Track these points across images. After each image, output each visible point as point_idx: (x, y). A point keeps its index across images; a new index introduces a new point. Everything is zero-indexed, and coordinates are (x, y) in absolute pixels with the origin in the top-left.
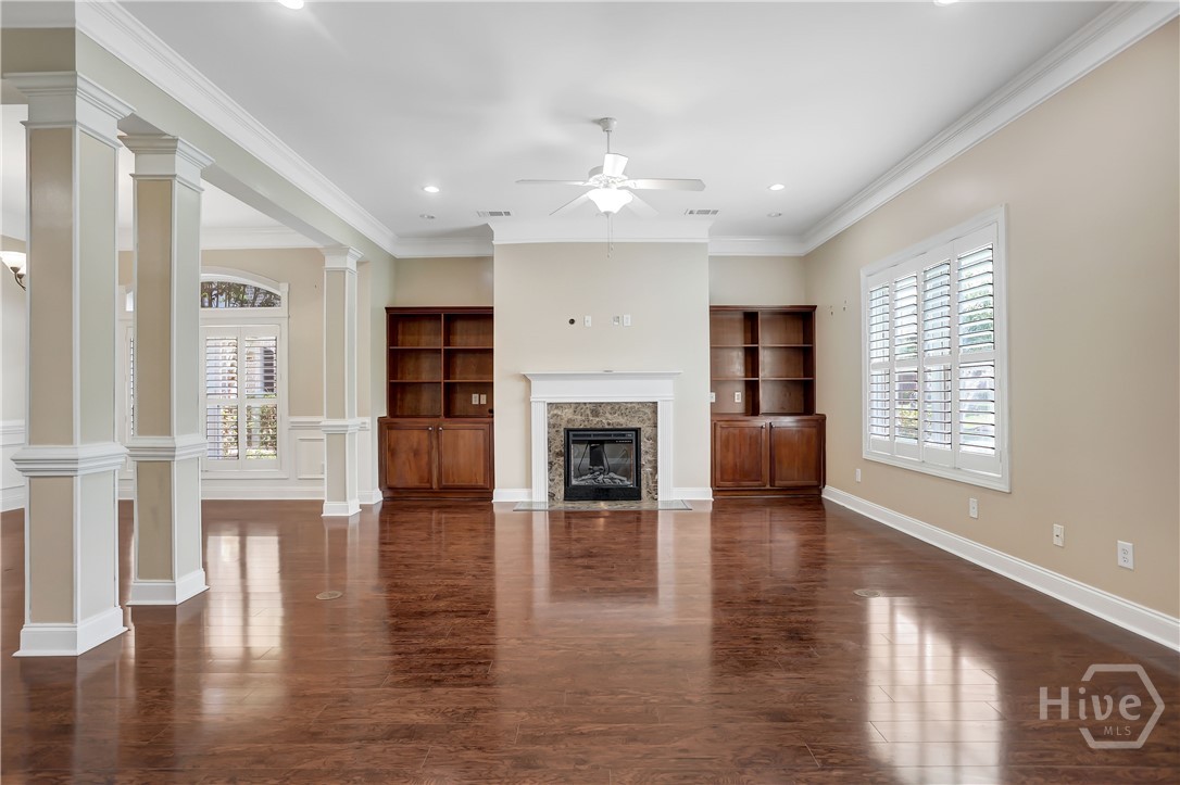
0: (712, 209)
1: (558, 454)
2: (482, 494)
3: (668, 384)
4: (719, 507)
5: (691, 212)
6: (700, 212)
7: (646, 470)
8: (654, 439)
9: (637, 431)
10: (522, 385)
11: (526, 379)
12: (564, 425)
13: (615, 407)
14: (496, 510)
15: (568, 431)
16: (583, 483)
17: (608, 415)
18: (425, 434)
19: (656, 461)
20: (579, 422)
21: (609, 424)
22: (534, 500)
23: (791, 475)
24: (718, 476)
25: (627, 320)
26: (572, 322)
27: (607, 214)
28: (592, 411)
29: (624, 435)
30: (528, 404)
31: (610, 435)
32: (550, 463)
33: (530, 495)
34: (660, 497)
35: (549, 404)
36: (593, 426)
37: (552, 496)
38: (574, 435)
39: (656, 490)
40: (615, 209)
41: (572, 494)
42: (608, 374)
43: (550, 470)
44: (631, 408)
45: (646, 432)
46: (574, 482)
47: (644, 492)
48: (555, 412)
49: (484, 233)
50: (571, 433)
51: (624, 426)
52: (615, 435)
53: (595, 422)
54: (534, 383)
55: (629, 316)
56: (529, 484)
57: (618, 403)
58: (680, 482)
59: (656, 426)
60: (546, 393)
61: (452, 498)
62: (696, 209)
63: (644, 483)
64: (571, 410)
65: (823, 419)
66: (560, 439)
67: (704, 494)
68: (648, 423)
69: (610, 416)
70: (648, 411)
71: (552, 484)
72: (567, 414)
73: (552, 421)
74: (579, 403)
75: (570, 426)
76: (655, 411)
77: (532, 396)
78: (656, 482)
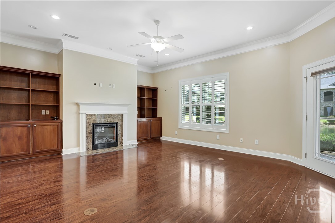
1: (90, 133)
3: (126, 108)
4: (138, 145)
5: (137, 55)
7: (119, 136)
8: (122, 126)
9: (116, 124)
10: (75, 108)
11: (77, 104)
12: (92, 122)
13: (110, 115)
14: (64, 158)
15: (93, 124)
16: (99, 143)
17: (108, 118)
19: (122, 133)
20: (98, 121)
21: (108, 121)
22: (81, 151)
23: (154, 135)
25: (114, 86)
26: (95, 84)
27: (157, 52)
28: (102, 117)
29: (112, 125)
30: (79, 114)
31: (108, 125)
32: (87, 137)
33: (79, 150)
34: (124, 144)
35: (87, 114)
36: (103, 122)
37: (88, 149)
38: (96, 126)
39: (122, 142)
41: (95, 147)
42: (108, 104)
43: (87, 139)
44: (115, 116)
45: (119, 124)
47: (119, 143)
48: (89, 117)
50: (94, 125)
51: (113, 122)
52: (109, 125)
54: (81, 106)
56: (78, 145)
57: (111, 114)
58: (129, 139)
59: (122, 122)
60: (85, 110)
62: (139, 55)
63: (119, 140)
64: (95, 117)
66: (91, 128)
67: (135, 142)
68: (120, 121)
69: (108, 119)
70: (120, 117)
71: (87, 144)
72: (93, 118)
73: (88, 121)
74: (97, 114)
75: (94, 123)
76: (122, 117)
77: (80, 111)
78: (122, 140)
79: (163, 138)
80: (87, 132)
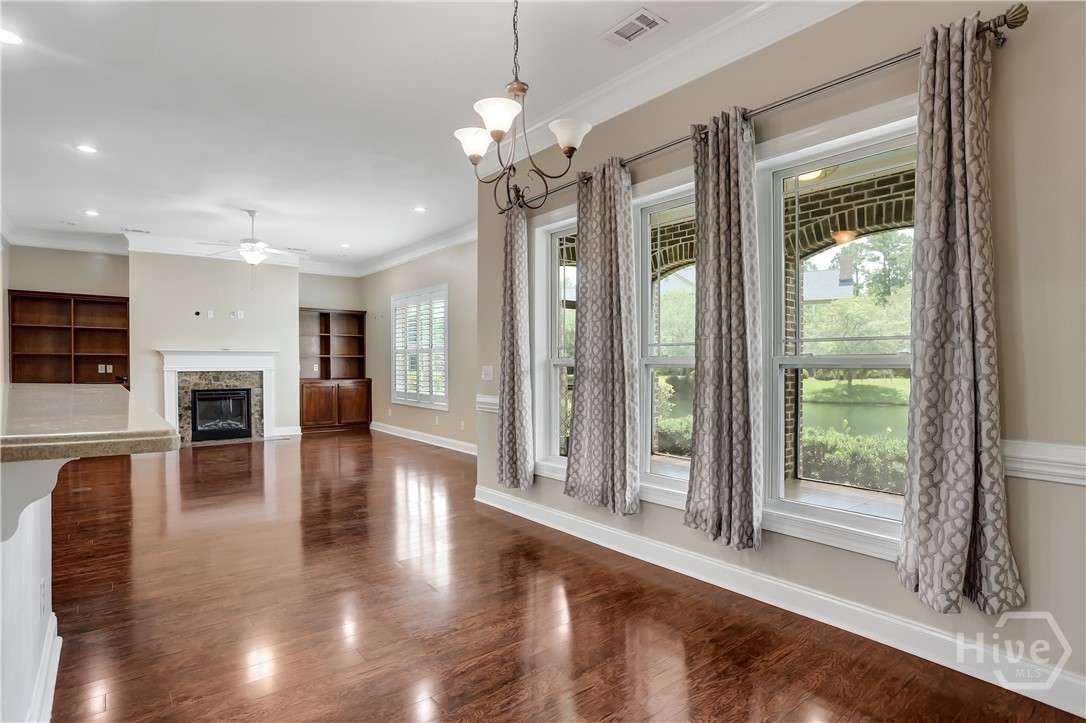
1: (187, 409)
3: (271, 358)
4: (305, 438)
7: (255, 417)
8: (261, 396)
9: (248, 391)
10: (154, 359)
11: (159, 354)
12: (191, 388)
13: (232, 374)
15: (194, 392)
16: (207, 428)
17: (226, 380)
19: (262, 411)
20: (203, 385)
21: (227, 386)
23: (351, 416)
24: (305, 418)
25: (241, 315)
26: (198, 314)
27: (252, 265)
28: (214, 378)
29: (238, 394)
30: (161, 373)
31: (227, 394)
32: (180, 416)
34: (265, 434)
35: (179, 372)
36: (214, 388)
37: (181, 439)
38: (200, 395)
39: (262, 430)
40: (256, 263)
41: (197, 436)
42: (226, 352)
43: (180, 420)
44: (244, 375)
45: (255, 391)
46: (199, 428)
47: (253, 432)
48: (185, 378)
50: (197, 393)
51: (238, 388)
52: (231, 394)
53: (216, 385)
54: (167, 358)
55: (242, 312)
57: (234, 372)
58: (279, 424)
59: (262, 387)
60: (173, 366)
62: (292, 248)
63: (253, 425)
64: (197, 377)
65: (370, 380)
66: (188, 399)
67: (296, 431)
68: (256, 385)
70: (257, 377)
71: (180, 430)
72: (195, 379)
73: (181, 385)
74: (203, 372)
75: (197, 388)
76: (261, 377)
77: (165, 366)
78: (263, 425)
79: (375, 426)
80: (179, 406)
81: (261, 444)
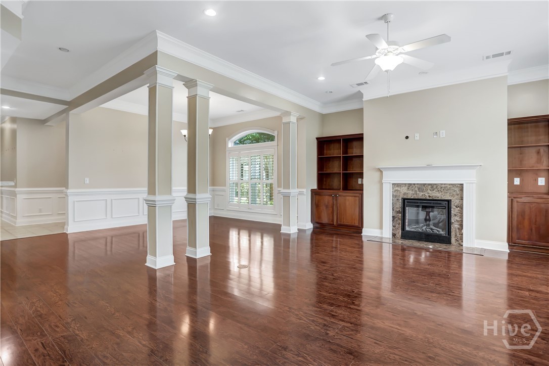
0: (505, 51)
1: (398, 212)
2: (356, 230)
3: (473, 172)
4: (514, 257)
5: (488, 57)
6: (494, 56)
7: (454, 226)
8: (461, 207)
9: (449, 201)
10: (377, 174)
11: (380, 171)
12: (402, 196)
13: (433, 186)
15: (404, 200)
16: (413, 230)
17: (429, 191)
18: (331, 198)
19: (462, 221)
20: (411, 195)
21: (430, 197)
22: (383, 236)
24: (515, 235)
25: (443, 133)
26: (407, 137)
27: (387, 71)
28: (419, 189)
29: (440, 203)
30: (381, 184)
31: (431, 203)
32: (393, 217)
33: (382, 233)
34: (464, 244)
35: (393, 184)
36: (420, 197)
37: (394, 235)
38: (408, 202)
39: (462, 239)
40: (392, 68)
41: (406, 235)
42: (429, 167)
43: (393, 220)
44: (445, 187)
45: (455, 202)
46: (407, 229)
47: (453, 240)
48: (397, 188)
49: (359, 95)
50: (406, 201)
51: (439, 198)
52: (433, 203)
53: (420, 195)
54: (385, 173)
55: (444, 131)
56: (381, 228)
57: (436, 184)
58: (480, 237)
59: (462, 199)
60: (391, 178)
61: (344, 231)
62: (491, 54)
63: (453, 234)
64: (406, 188)
66: (399, 204)
67: (503, 247)
68: (456, 197)
69: (430, 192)
70: (457, 190)
71: (394, 228)
72: (404, 190)
73: (394, 194)
74: (411, 184)
75: (405, 197)
76: (462, 190)
77: (383, 180)
78: (462, 234)
80: (393, 210)
81: (459, 256)
